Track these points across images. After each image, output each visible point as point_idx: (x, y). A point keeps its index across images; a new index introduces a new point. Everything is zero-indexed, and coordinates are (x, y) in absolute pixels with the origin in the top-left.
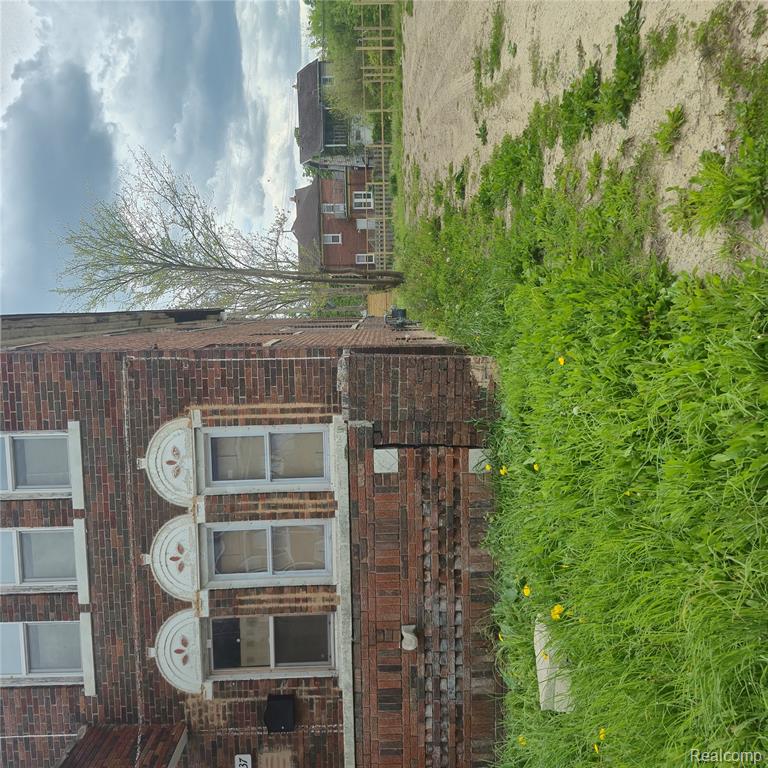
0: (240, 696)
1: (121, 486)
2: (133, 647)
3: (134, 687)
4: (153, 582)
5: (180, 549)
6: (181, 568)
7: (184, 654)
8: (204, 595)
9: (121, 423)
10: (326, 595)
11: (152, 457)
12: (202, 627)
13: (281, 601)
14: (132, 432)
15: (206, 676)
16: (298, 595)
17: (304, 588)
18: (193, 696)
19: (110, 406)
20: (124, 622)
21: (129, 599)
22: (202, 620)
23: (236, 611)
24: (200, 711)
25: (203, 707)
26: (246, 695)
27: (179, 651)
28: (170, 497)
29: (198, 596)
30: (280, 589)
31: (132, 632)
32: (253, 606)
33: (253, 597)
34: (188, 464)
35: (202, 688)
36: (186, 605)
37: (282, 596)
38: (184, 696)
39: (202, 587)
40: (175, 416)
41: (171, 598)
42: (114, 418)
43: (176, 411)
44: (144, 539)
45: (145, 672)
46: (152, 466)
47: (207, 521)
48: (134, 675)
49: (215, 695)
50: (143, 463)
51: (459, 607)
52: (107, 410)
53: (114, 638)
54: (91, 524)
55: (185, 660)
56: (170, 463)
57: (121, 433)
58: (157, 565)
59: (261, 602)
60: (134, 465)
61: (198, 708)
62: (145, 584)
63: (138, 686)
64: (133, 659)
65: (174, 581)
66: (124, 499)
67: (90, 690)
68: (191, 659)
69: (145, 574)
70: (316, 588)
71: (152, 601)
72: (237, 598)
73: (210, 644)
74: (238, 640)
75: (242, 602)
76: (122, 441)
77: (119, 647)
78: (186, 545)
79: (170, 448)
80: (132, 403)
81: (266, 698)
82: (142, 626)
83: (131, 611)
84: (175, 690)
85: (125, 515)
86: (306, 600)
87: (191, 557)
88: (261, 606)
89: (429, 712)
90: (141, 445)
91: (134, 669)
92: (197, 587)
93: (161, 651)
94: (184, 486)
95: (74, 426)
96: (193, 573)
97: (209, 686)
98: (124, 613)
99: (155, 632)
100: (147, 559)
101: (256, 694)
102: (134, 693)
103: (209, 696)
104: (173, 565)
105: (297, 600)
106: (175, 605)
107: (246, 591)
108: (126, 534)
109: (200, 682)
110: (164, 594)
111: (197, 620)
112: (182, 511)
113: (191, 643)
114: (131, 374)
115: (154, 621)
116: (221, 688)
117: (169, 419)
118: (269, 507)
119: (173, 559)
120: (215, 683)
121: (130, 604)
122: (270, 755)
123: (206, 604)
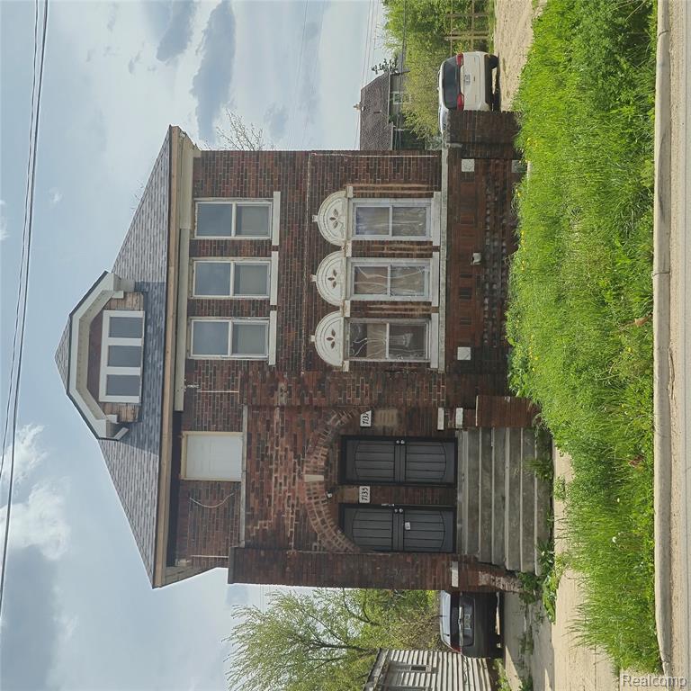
1: (301, 232)
2: (301, 334)
5: (335, 273)
6: (334, 285)
7: (332, 341)
8: (348, 303)
9: (305, 193)
10: (425, 307)
11: (322, 214)
12: (345, 323)
13: (396, 310)
14: (311, 199)
15: (345, 357)
16: (406, 307)
17: (411, 303)
18: (336, 368)
19: (298, 184)
20: (297, 318)
21: (301, 303)
22: (346, 318)
23: (367, 315)
25: (342, 375)
27: (329, 339)
28: (331, 240)
29: (344, 303)
30: (395, 303)
31: (301, 324)
32: (377, 312)
33: (378, 306)
34: (343, 220)
35: (343, 363)
36: (336, 309)
37: (397, 307)
38: (331, 368)
39: (347, 298)
40: (338, 190)
41: (327, 303)
42: (301, 190)
43: (339, 186)
44: (313, 266)
45: (307, 351)
46: (321, 219)
47: (353, 256)
48: (300, 354)
49: (350, 368)
50: (316, 219)
51: (504, 244)
52: (297, 185)
53: (289, 329)
54: (282, 255)
55: (333, 345)
56: (332, 219)
57: (304, 200)
58: (320, 282)
59: (383, 309)
60: (311, 219)
62: (312, 294)
64: (301, 342)
65: (329, 293)
66: (303, 240)
67: (272, 362)
68: (337, 345)
69: (312, 288)
70: (418, 303)
71: (315, 305)
72: (368, 306)
75: (371, 309)
76: (304, 205)
77: (292, 334)
78: (338, 271)
79: (333, 210)
80: (312, 182)
82: (308, 322)
83: (301, 311)
84: (326, 364)
85: (303, 250)
86: (412, 310)
87: (341, 278)
88: (383, 312)
89: (486, 301)
90: (315, 209)
91: (300, 350)
92: (343, 297)
93: (318, 338)
94: (339, 234)
95: (277, 194)
96: (341, 288)
97: (347, 363)
98: (297, 312)
99: (316, 326)
100: (314, 278)
103: (347, 369)
104: (330, 283)
105: (406, 310)
106: (329, 308)
107: (374, 303)
108: (302, 261)
109: (341, 360)
110: (323, 301)
111: (342, 319)
112: (337, 248)
113: (337, 334)
114: (313, 164)
115: (315, 318)
116: (353, 365)
117: (334, 192)
118: (391, 249)
119: (330, 279)
120: (351, 362)
121: (301, 307)
122: (383, 412)
123: (349, 309)
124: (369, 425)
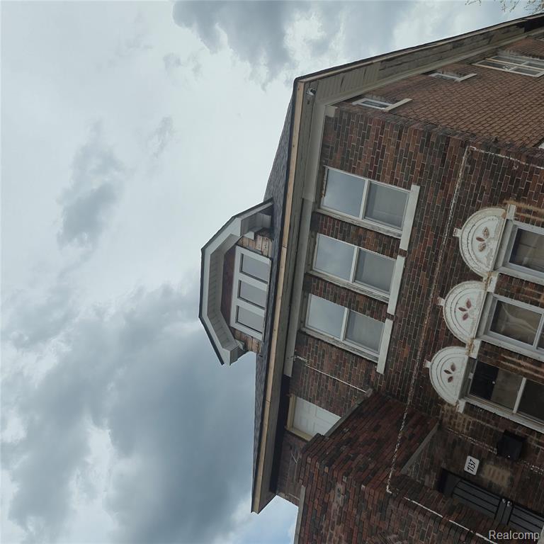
0: (483, 420)
1: (437, 244)
2: (415, 356)
3: (410, 380)
4: (441, 319)
5: (469, 305)
6: (465, 317)
7: (450, 375)
8: (477, 343)
9: (451, 196)
11: (467, 230)
12: (469, 363)
13: (536, 372)
14: (457, 206)
15: (462, 396)
18: (449, 405)
19: (444, 182)
20: (414, 337)
21: (422, 322)
22: (470, 359)
23: (498, 363)
24: (451, 416)
25: (454, 414)
26: (488, 422)
27: (447, 372)
28: (472, 265)
29: (472, 342)
31: (418, 345)
32: (512, 366)
33: (515, 360)
34: (493, 245)
35: (457, 403)
36: (461, 344)
38: (443, 402)
39: (477, 336)
40: (495, 205)
41: (452, 335)
42: (447, 191)
43: (496, 200)
44: (443, 288)
45: (420, 374)
46: (465, 236)
47: (496, 292)
48: (411, 374)
49: (465, 411)
50: (458, 233)
52: (443, 184)
53: (404, 343)
54: (408, 263)
55: (450, 379)
56: (479, 239)
57: (448, 205)
58: (448, 309)
59: (520, 365)
60: (451, 232)
61: (450, 414)
62: (436, 318)
63: (413, 381)
64: (414, 363)
65: (457, 324)
66: (437, 254)
67: (380, 369)
68: (455, 381)
69: (438, 311)
71: (438, 332)
72: (502, 355)
73: (471, 376)
74: (494, 383)
75: (505, 360)
76: (447, 211)
77: (406, 351)
78: (474, 304)
79: (483, 227)
80: (463, 184)
81: (503, 431)
82: (426, 344)
83: (421, 331)
84: (438, 395)
85: (435, 265)
87: (475, 313)
88: (519, 368)
90: (461, 220)
91: (413, 369)
92: (473, 335)
93: (435, 366)
94: (485, 260)
95: (415, 189)
96: (473, 324)
97: (462, 404)
98: (416, 330)
99: (434, 353)
100: (442, 302)
101: (496, 425)
102: (409, 384)
103: (461, 409)
104: (460, 314)
106: (453, 341)
107: (510, 353)
108: (431, 279)
109: (456, 398)
110: (448, 330)
111: (467, 358)
112: (478, 278)
113: (458, 370)
114: (470, 161)
115: (435, 344)
116: (470, 408)
117: (489, 206)
119: (461, 309)
120: (467, 403)
121: (421, 327)
122: (493, 468)
123: (477, 349)
124: (474, 473)
